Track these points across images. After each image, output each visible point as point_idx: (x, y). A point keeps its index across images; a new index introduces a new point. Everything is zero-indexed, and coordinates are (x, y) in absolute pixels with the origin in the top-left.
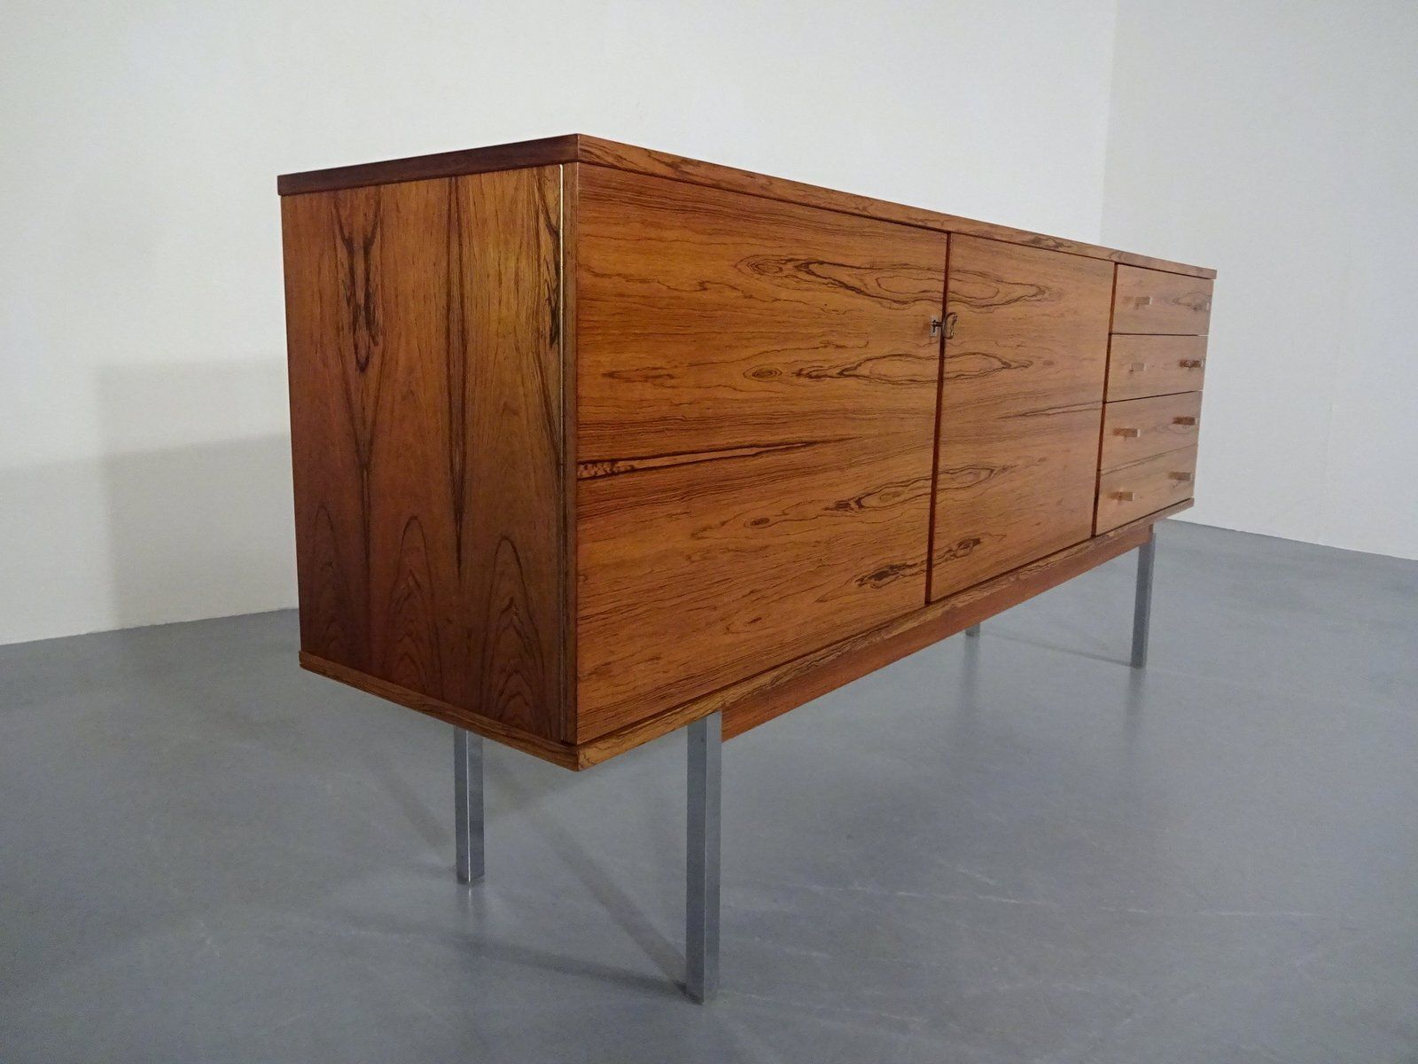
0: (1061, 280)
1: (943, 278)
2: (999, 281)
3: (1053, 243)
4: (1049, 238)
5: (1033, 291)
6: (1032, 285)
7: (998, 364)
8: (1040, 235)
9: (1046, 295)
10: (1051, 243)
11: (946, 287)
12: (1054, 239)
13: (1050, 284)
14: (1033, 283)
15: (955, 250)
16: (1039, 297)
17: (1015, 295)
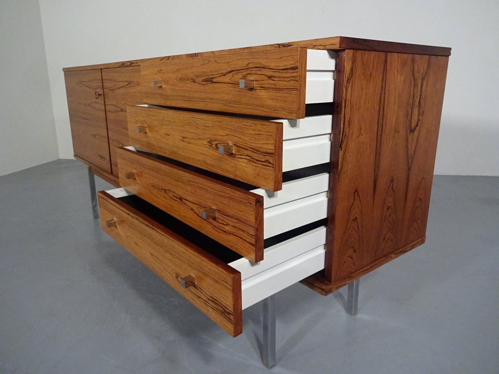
0: (137, 77)
1: (101, 82)
2: (115, 81)
3: (130, 64)
4: (127, 62)
5: (127, 83)
6: (126, 81)
7: (119, 110)
8: (124, 62)
9: (132, 84)
10: (129, 64)
11: (103, 84)
12: (129, 62)
13: (132, 80)
14: (126, 80)
15: (103, 74)
16: (129, 86)
17: (121, 86)
